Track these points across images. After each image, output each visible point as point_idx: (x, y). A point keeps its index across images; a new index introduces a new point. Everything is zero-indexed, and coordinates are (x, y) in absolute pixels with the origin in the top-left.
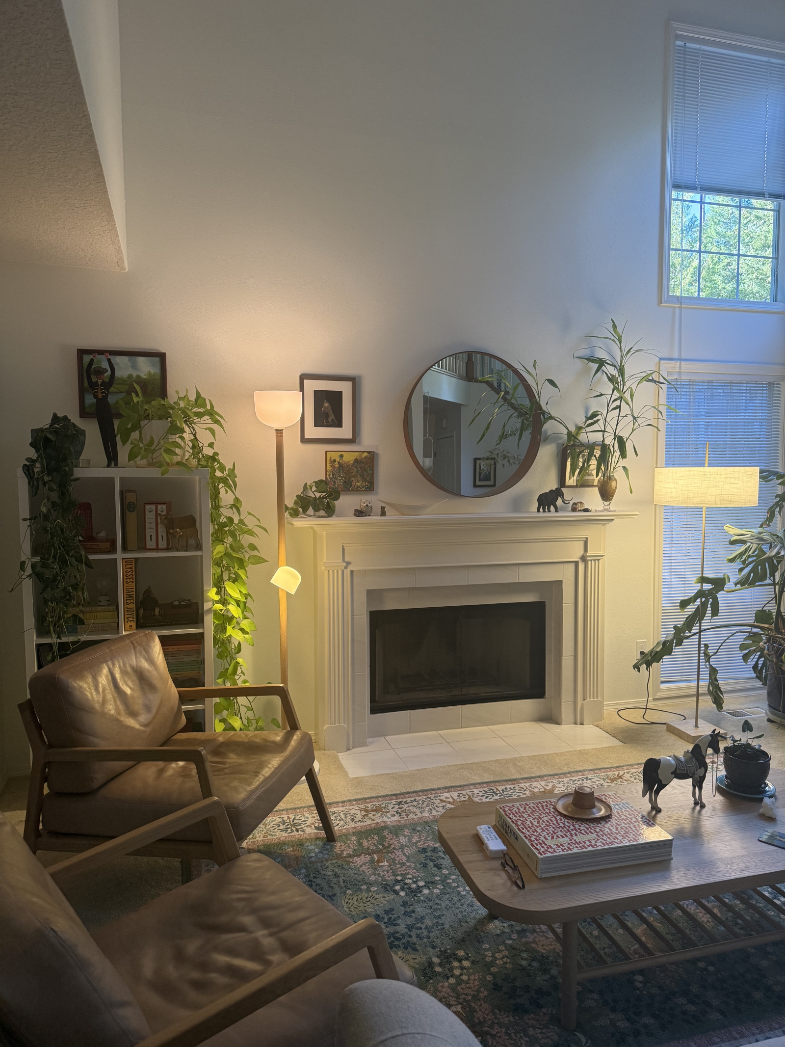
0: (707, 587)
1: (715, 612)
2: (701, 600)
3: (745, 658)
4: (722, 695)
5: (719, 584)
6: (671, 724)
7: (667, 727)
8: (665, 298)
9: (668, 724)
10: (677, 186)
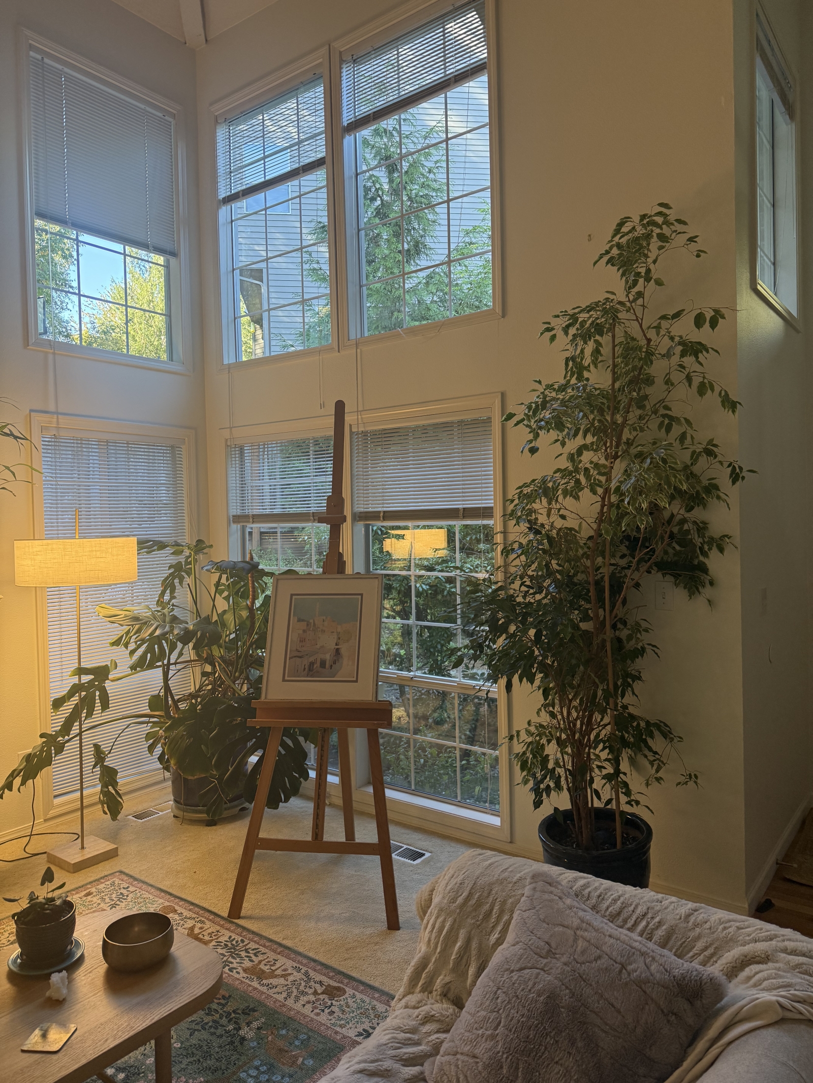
0: (86, 678)
1: (105, 705)
2: (80, 695)
3: (151, 749)
4: (121, 798)
5: (101, 673)
6: (51, 852)
7: (48, 857)
8: (32, 340)
9: (49, 854)
10: (42, 215)
